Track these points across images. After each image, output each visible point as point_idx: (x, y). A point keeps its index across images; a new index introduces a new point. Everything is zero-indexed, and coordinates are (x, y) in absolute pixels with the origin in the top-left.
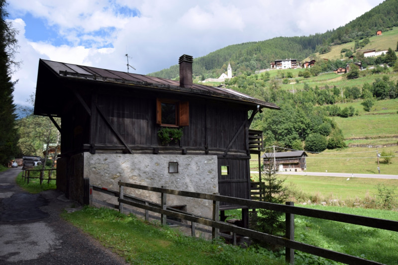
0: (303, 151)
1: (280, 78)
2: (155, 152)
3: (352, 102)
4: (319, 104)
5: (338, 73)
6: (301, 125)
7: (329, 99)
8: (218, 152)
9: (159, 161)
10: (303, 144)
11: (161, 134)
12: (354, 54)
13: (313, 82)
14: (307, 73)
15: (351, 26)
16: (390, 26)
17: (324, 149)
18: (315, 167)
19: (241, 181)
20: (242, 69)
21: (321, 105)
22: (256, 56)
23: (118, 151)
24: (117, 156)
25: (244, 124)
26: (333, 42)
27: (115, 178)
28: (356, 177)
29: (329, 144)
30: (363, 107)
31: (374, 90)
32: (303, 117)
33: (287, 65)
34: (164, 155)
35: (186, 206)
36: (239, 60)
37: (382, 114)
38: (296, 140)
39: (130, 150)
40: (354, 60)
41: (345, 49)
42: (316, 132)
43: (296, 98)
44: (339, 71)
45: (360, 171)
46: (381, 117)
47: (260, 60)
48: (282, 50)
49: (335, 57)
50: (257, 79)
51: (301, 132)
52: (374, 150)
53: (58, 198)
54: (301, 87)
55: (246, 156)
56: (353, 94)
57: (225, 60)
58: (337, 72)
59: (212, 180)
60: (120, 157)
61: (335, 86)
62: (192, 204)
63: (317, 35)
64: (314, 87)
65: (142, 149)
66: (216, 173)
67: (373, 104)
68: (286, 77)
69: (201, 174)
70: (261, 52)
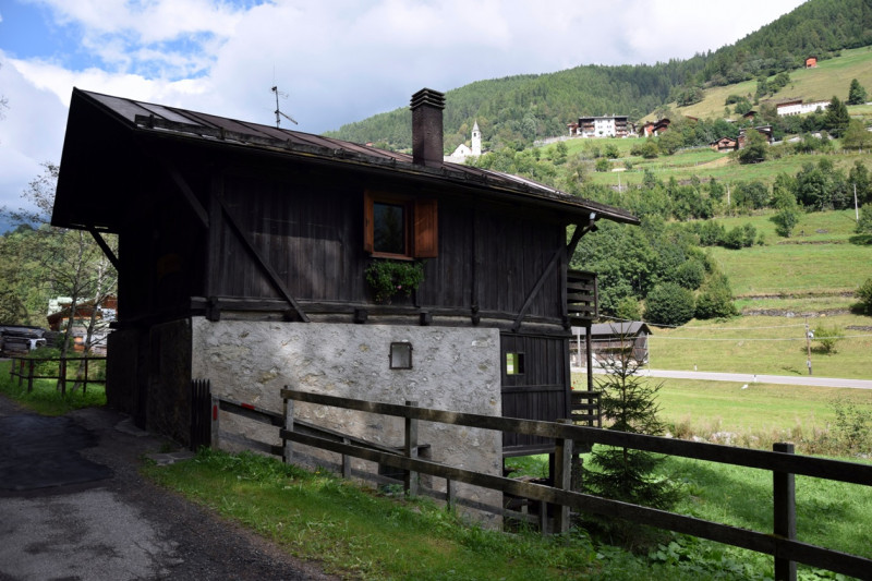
0: (641, 323)
1: (591, 159)
2: (359, 318)
3: (750, 215)
4: (678, 217)
5: (720, 148)
6: (638, 264)
7: (699, 206)
8: (499, 321)
9: (367, 341)
10: (642, 307)
11: (374, 275)
12: (755, 109)
13: (665, 169)
14: (651, 148)
15: (750, 45)
16: (835, 46)
17: (688, 319)
18: (669, 359)
19: (550, 389)
20: (503, 136)
21: (681, 220)
22: (535, 106)
23: (272, 315)
24: (270, 328)
25: (557, 257)
26: (708, 80)
27: (265, 380)
28: (763, 381)
29: (699, 307)
30: (774, 226)
31: (800, 190)
32: (641, 246)
33: (605, 128)
34: (380, 326)
35: (429, 446)
36: (497, 115)
37: (815, 242)
38: (627, 298)
39: (302, 313)
40: (756, 122)
41: (735, 97)
42: (669, 280)
43: (627, 204)
44: (721, 144)
45: (769, 369)
46: (815, 249)
47: (544, 117)
48: (595, 94)
49: (713, 113)
50: (538, 160)
51: (637, 281)
52: (800, 323)
53: (117, 428)
54: (638, 178)
55: (561, 332)
56: (750, 198)
57: (467, 114)
58: (716, 147)
59: (489, 386)
60: (277, 328)
61: (713, 179)
62: (444, 442)
63: (673, 64)
64: (666, 180)
65: (328, 310)
66: (495, 370)
67: (797, 221)
68: (603, 156)
69: (464, 373)
70: (547, 97)
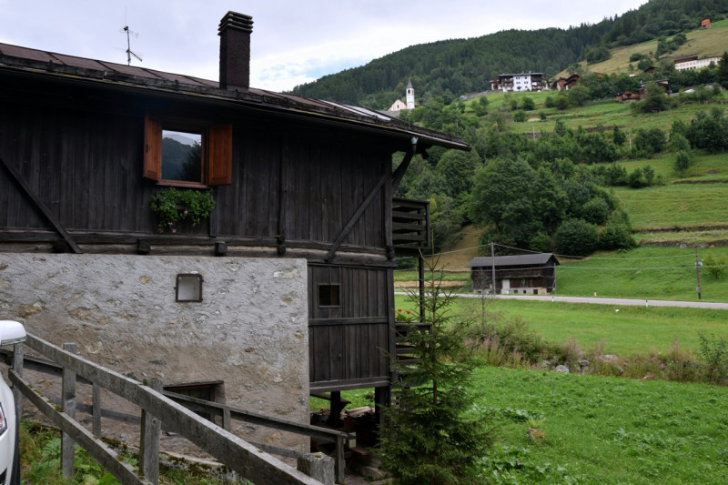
0: (551, 254)
1: (509, 111)
2: (141, 249)
3: (650, 158)
4: (585, 161)
5: (624, 100)
6: (548, 203)
7: (604, 151)
8: (311, 251)
9: (149, 273)
10: (552, 241)
11: (158, 203)
12: (656, 65)
13: (572, 118)
14: (563, 101)
15: (652, 9)
16: (727, 9)
17: (592, 251)
19: (371, 321)
20: (434, 92)
21: (589, 164)
22: (463, 68)
23: (39, 246)
24: (34, 259)
25: (380, 184)
26: (614, 40)
27: (27, 314)
28: (654, 305)
29: (602, 240)
31: (693, 136)
32: (551, 186)
33: (523, 84)
34: (164, 257)
35: (222, 382)
36: (429, 74)
37: (706, 182)
38: (538, 232)
39: (72, 244)
40: (656, 76)
41: (637, 55)
42: (576, 217)
43: (540, 150)
44: (625, 96)
46: (706, 188)
47: (471, 75)
48: (515, 55)
49: (618, 69)
50: (463, 112)
51: (548, 218)
52: (691, 253)
54: (550, 127)
55: (384, 262)
56: (652, 145)
57: (403, 74)
58: (620, 98)
59: (294, 319)
61: (617, 128)
62: (239, 378)
63: (584, 28)
64: (574, 128)
66: (302, 303)
67: (691, 164)
68: (519, 108)
69: (264, 305)
70: (473, 58)
